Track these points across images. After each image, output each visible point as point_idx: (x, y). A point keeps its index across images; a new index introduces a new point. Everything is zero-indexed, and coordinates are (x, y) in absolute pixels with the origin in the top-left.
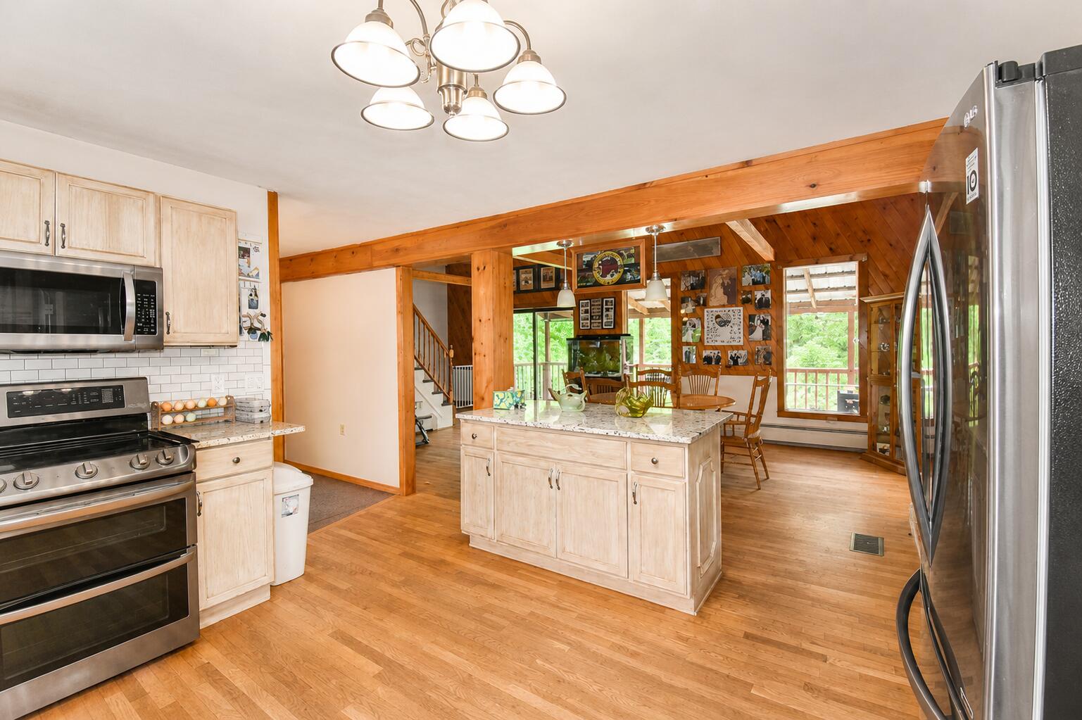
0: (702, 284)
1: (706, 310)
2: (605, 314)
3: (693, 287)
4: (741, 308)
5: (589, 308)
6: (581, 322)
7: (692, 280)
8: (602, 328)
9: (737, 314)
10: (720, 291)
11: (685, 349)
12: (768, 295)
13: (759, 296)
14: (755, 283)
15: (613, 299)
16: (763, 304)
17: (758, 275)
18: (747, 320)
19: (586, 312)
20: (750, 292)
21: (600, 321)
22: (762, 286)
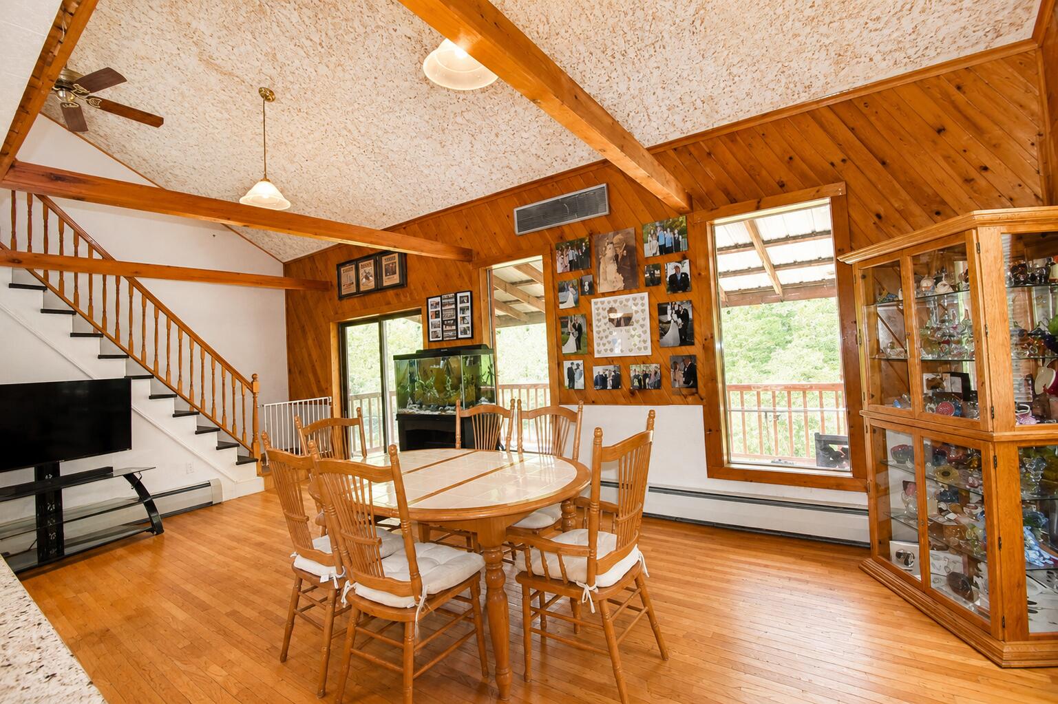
0: (586, 261)
1: (593, 301)
2: (460, 315)
3: (573, 265)
4: (646, 295)
5: (440, 309)
6: (431, 330)
7: (572, 254)
8: (458, 338)
9: (639, 304)
10: (612, 268)
11: (567, 364)
12: (686, 268)
13: (671, 271)
14: (663, 250)
15: (468, 294)
16: (679, 284)
17: (667, 237)
18: (656, 314)
19: (437, 315)
20: (657, 267)
21: (454, 327)
22: (674, 255)
